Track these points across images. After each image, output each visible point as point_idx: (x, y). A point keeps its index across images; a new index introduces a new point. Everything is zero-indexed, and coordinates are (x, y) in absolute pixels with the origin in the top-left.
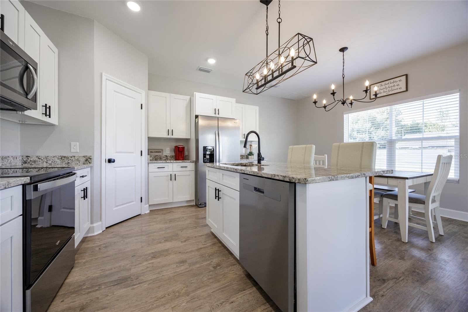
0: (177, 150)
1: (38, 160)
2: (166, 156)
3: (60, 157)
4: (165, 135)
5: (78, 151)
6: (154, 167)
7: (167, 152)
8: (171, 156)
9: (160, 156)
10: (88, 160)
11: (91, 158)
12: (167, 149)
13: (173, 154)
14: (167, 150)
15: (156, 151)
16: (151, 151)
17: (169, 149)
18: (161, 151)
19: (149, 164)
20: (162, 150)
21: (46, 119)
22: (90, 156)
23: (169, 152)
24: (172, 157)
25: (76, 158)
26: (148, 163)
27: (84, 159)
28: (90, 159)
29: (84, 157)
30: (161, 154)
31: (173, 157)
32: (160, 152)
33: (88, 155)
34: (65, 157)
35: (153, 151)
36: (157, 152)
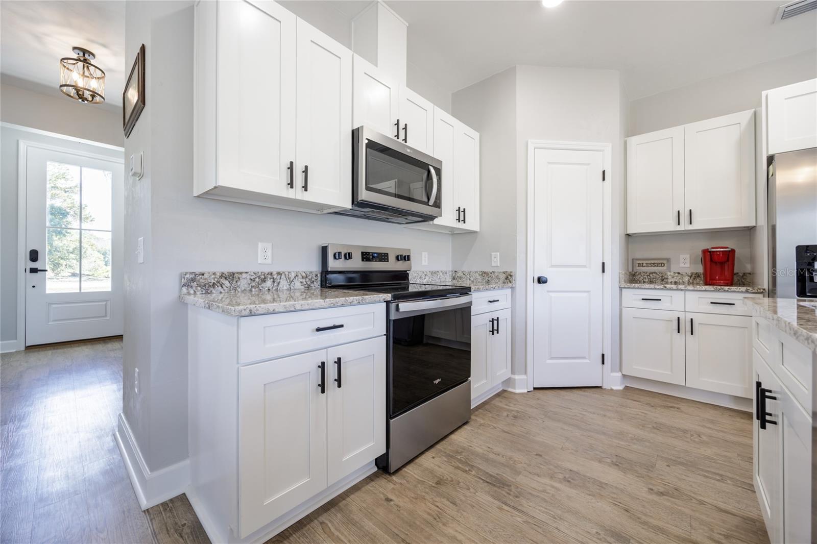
0: (708, 258)
1: (463, 276)
2: (679, 273)
3: (481, 273)
4: (671, 226)
5: (499, 265)
6: (634, 296)
7: (682, 265)
8: (692, 274)
9: (661, 273)
10: (509, 278)
11: (511, 274)
12: (682, 257)
13: (700, 269)
14: (681, 260)
15: (653, 262)
16: (641, 262)
17: (688, 256)
18: (665, 262)
19: (623, 290)
20: (668, 260)
21: (461, 225)
22: (511, 272)
23: (688, 265)
24: (694, 277)
25: (496, 274)
26: (621, 289)
27: (504, 276)
28: (511, 276)
29: (504, 273)
30: (665, 268)
31: (699, 276)
32: (662, 265)
33: (509, 271)
34: (485, 273)
35: (644, 262)
36: (654, 265)
